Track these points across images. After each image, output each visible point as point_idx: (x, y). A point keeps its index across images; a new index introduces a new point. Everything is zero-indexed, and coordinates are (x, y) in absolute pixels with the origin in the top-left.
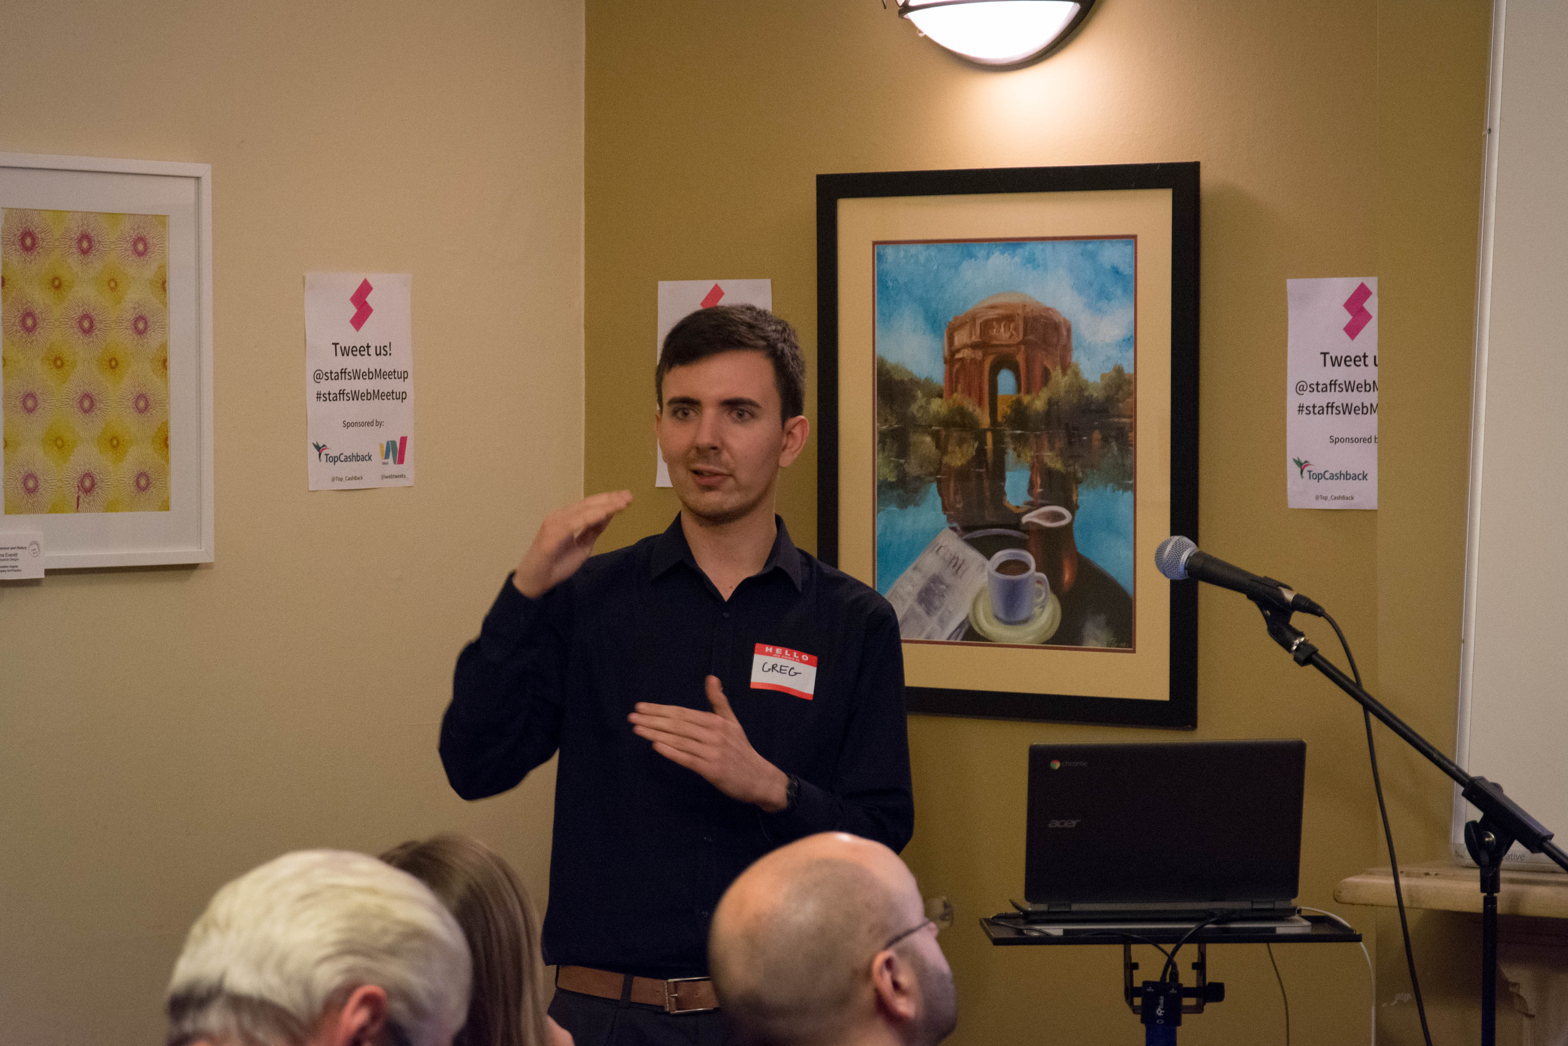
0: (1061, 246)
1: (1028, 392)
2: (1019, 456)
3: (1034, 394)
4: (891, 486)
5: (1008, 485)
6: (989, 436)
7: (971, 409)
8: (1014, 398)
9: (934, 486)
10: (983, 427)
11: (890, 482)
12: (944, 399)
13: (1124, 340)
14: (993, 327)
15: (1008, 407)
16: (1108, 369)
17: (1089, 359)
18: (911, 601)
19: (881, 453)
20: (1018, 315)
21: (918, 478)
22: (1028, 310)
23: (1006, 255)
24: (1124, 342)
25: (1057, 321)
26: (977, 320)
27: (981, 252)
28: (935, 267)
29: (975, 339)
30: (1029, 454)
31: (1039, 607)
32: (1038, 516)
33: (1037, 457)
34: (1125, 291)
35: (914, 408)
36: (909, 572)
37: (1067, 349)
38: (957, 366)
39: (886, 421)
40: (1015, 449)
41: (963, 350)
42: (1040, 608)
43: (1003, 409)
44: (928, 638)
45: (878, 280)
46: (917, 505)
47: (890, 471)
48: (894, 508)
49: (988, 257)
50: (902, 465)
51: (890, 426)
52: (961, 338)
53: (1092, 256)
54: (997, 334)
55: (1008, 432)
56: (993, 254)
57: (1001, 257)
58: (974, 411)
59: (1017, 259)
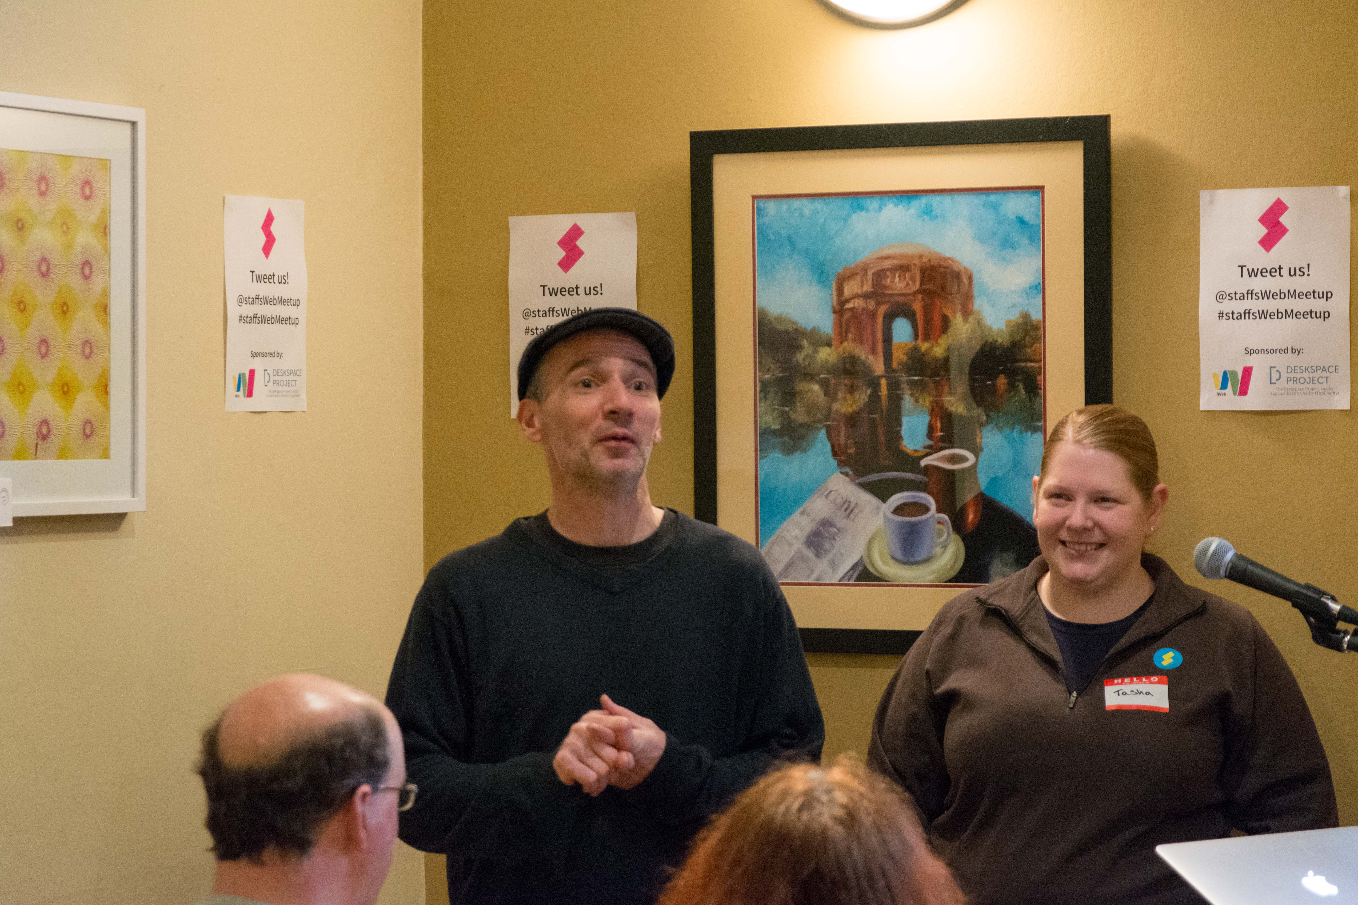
0: (959, 198)
1: (926, 338)
2: (917, 401)
3: (933, 342)
4: (775, 433)
5: (905, 431)
6: (884, 382)
7: (863, 357)
8: (911, 345)
9: (823, 434)
10: (876, 374)
11: (774, 429)
12: (833, 348)
13: (1030, 288)
14: (886, 277)
15: (904, 354)
16: (1014, 316)
17: (993, 307)
18: (798, 545)
19: (763, 401)
20: (915, 265)
21: (804, 425)
22: (925, 260)
23: (900, 207)
24: (1031, 290)
25: (957, 270)
26: (868, 271)
27: (873, 204)
28: (822, 220)
29: (868, 288)
30: (928, 399)
31: (941, 546)
32: (938, 459)
33: (936, 402)
34: (1032, 240)
35: (800, 357)
36: (796, 516)
37: (968, 297)
38: (847, 315)
39: (769, 370)
40: (912, 395)
41: (853, 301)
42: (941, 548)
43: (899, 356)
44: (818, 580)
45: (759, 234)
46: (804, 451)
47: (774, 419)
48: (778, 455)
49: (881, 209)
50: (787, 413)
51: (774, 375)
52: (850, 288)
53: (995, 207)
54: (891, 284)
55: (904, 378)
56: (886, 206)
57: (895, 209)
58: (867, 358)
59: (912, 211)
